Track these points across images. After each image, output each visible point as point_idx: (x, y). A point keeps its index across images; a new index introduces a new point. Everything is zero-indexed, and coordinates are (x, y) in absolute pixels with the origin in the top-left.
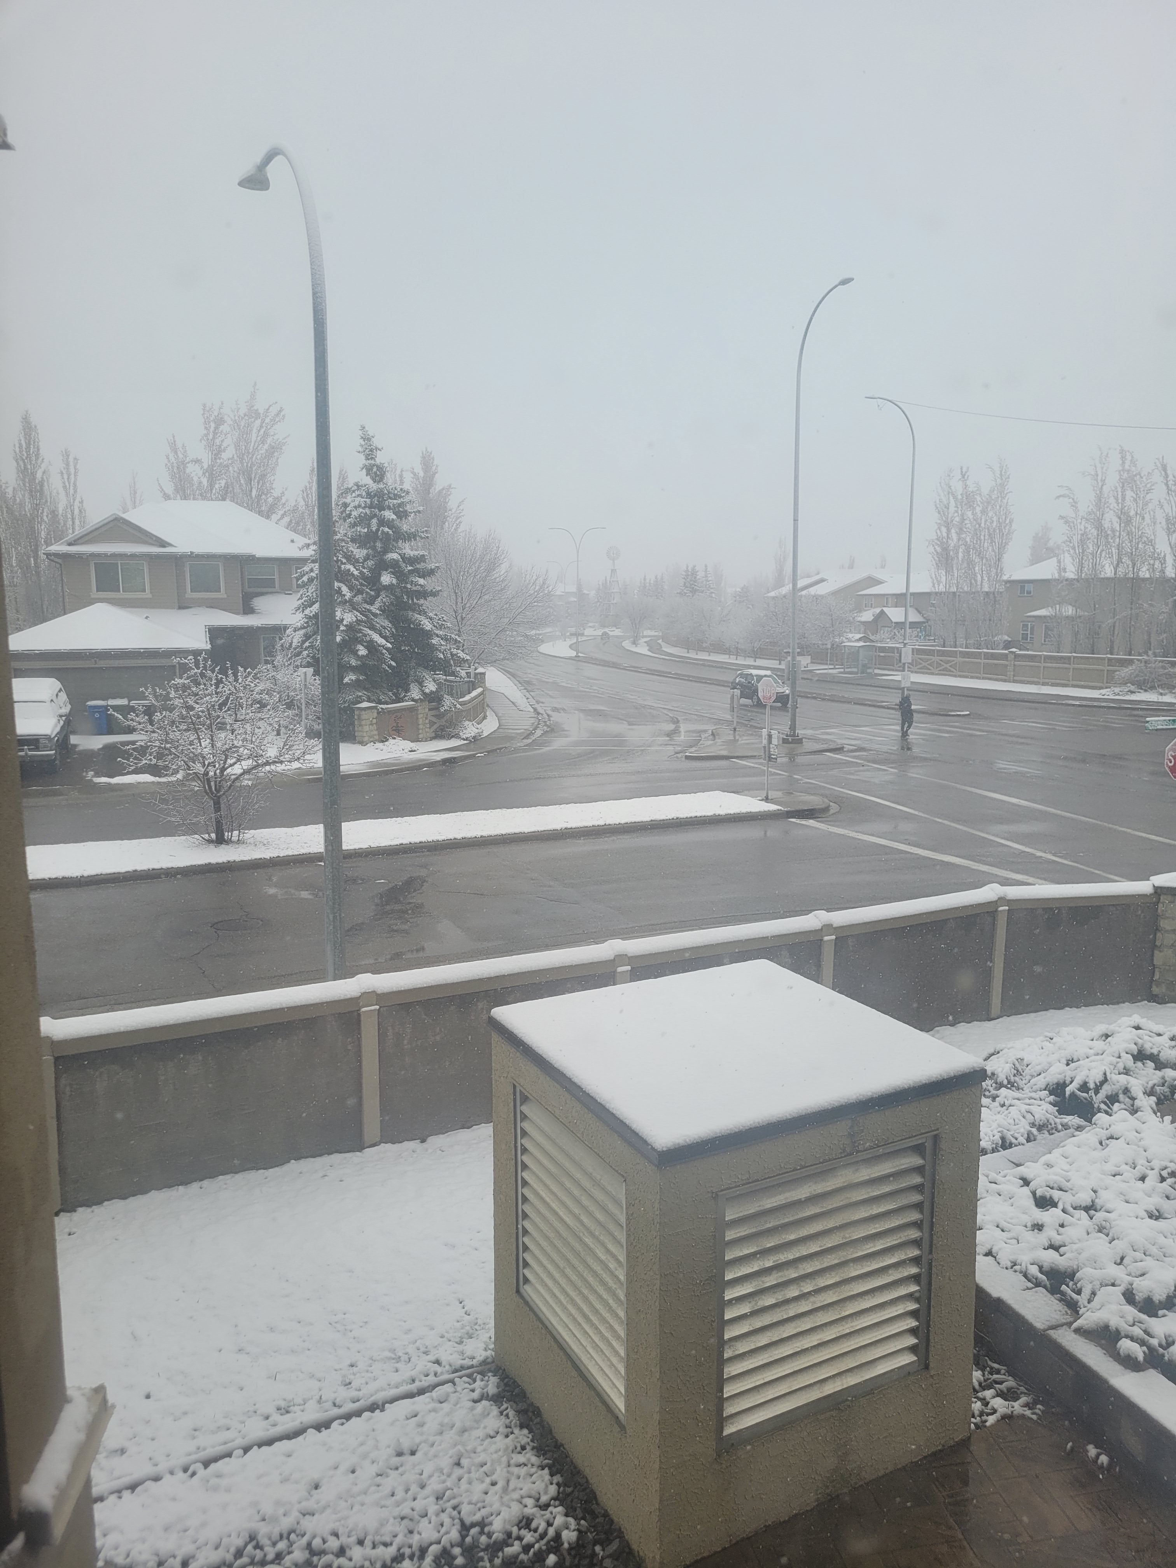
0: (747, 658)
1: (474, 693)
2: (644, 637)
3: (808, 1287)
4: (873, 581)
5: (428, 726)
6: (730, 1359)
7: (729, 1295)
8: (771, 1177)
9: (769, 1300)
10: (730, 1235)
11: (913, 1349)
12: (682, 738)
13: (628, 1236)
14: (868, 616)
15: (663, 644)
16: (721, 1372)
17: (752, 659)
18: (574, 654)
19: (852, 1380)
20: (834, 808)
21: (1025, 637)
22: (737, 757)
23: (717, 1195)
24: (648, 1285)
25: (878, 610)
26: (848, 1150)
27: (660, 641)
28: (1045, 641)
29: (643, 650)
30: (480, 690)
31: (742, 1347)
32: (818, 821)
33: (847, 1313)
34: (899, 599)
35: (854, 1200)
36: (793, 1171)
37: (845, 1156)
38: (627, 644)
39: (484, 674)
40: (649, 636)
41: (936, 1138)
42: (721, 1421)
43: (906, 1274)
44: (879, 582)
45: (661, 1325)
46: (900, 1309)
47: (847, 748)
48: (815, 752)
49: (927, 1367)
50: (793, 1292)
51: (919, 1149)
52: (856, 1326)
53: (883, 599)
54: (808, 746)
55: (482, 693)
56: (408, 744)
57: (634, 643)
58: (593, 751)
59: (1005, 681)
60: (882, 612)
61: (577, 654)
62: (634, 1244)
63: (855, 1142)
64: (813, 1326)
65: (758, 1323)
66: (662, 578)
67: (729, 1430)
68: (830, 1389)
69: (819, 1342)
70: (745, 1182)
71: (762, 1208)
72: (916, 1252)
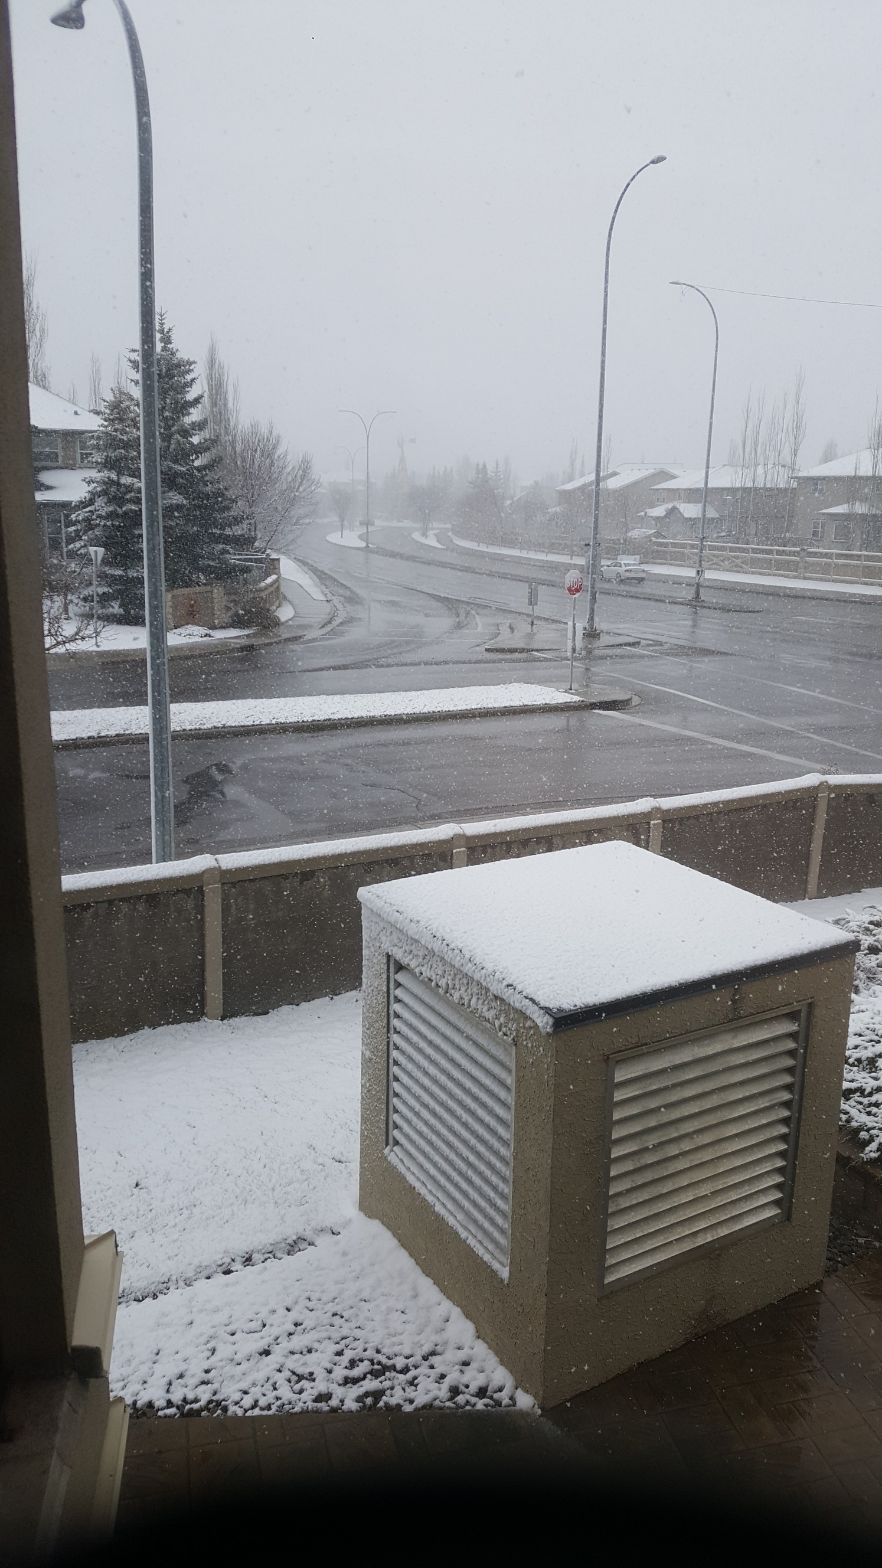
0: (538, 553)
1: (269, 580)
2: (432, 529)
3: (686, 1146)
4: (665, 475)
5: (224, 612)
6: (614, 1214)
7: (615, 1153)
8: (659, 1041)
9: (650, 1159)
10: (618, 1096)
11: (777, 1203)
12: (479, 629)
13: (518, 1097)
14: (659, 511)
15: (453, 537)
16: (605, 1225)
17: (545, 554)
18: (363, 544)
19: (723, 1232)
20: (636, 700)
21: (815, 534)
22: (537, 650)
23: (608, 1058)
24: (539, 1144)
25: (670, 506)
26: (731, 1016)
27: (450, 534)
28: (835, 538)
29: (432, 542)
30: (274, 577)
31: (624, 1203)
32: (624, 713)
33: (721, 1170)
34: (691, 495)
35: (732, 1064)
36: (679, 1035)
37: (727, 1022)
38: (417, 536)
39: (278, 560)
40: (439, 529)
41: (810, 1006)
42: (604, 1270)
43: (776, 1134)
44: (673, 477)
45: (552, 1182)
46: (767, 1167)
47: (643, 642)
48: (612, 646)
49: (789, 1219)
50: (673, 1150)
51: (793, 1016)
52: (728, 1182)
53: (675, 493)
54: (605, 640)
55: (277, 580)
56: (203, 631)
57: (424, 535)
58: (393, 642)
59: (795, 577)
60: (674, 508)
61: (367, 544)
62: (524, 1105)
63: (737, 1009)
64: (690, 1182)
65: (640, 1180)
66: (452, 469)
67: (609, 1279)
68: (700, 1241)
69: (695, 1197)
70: (634, 1045)
71: (647, 1071)
72: (786, 1113)
